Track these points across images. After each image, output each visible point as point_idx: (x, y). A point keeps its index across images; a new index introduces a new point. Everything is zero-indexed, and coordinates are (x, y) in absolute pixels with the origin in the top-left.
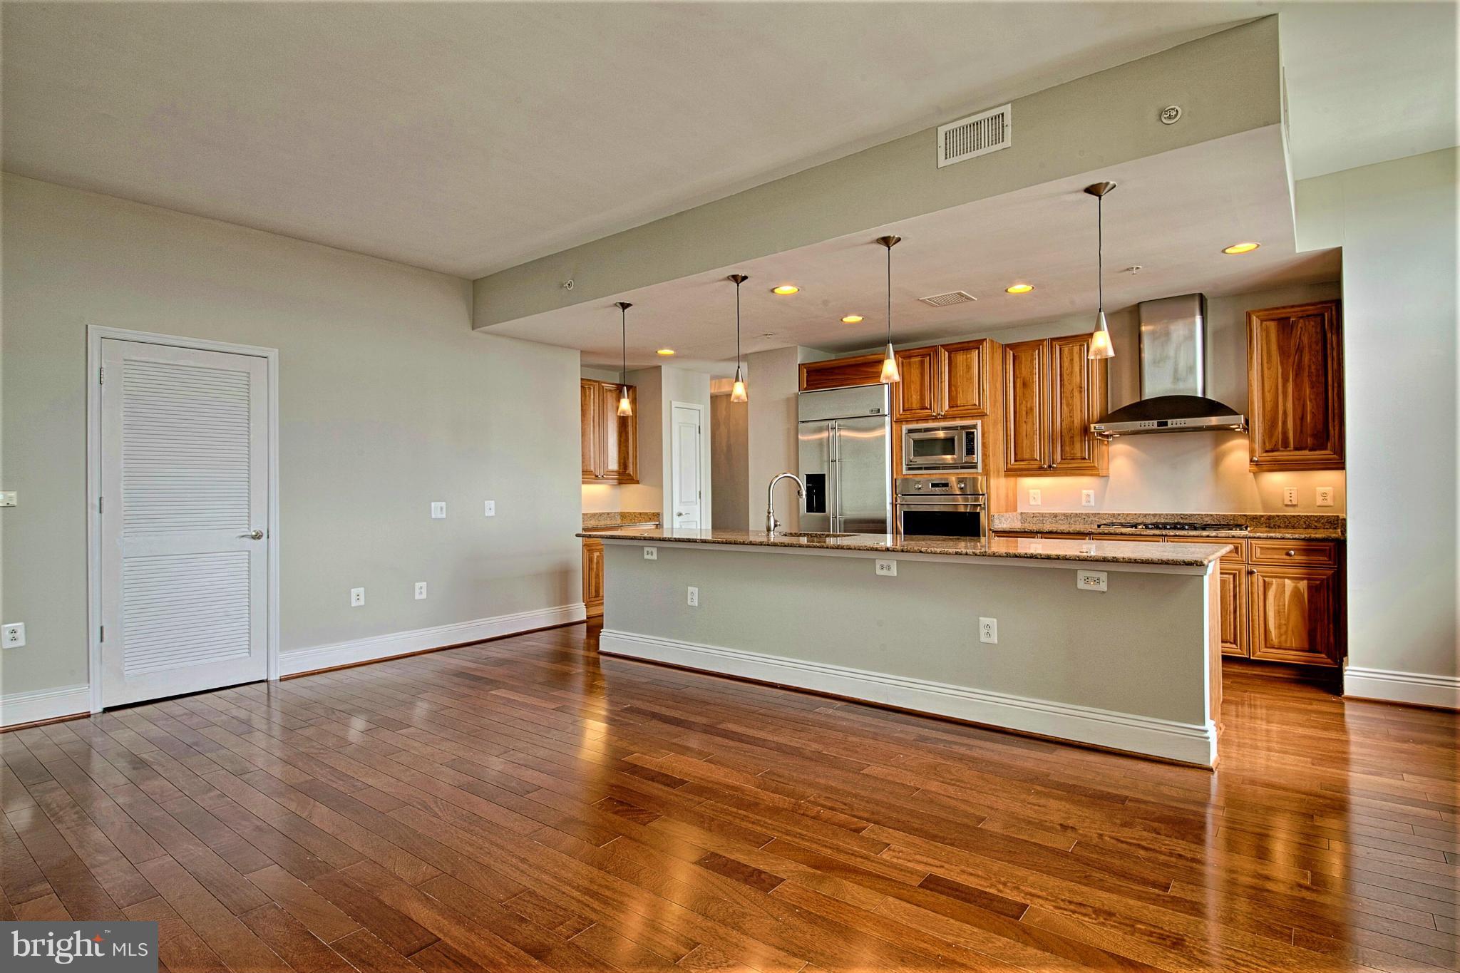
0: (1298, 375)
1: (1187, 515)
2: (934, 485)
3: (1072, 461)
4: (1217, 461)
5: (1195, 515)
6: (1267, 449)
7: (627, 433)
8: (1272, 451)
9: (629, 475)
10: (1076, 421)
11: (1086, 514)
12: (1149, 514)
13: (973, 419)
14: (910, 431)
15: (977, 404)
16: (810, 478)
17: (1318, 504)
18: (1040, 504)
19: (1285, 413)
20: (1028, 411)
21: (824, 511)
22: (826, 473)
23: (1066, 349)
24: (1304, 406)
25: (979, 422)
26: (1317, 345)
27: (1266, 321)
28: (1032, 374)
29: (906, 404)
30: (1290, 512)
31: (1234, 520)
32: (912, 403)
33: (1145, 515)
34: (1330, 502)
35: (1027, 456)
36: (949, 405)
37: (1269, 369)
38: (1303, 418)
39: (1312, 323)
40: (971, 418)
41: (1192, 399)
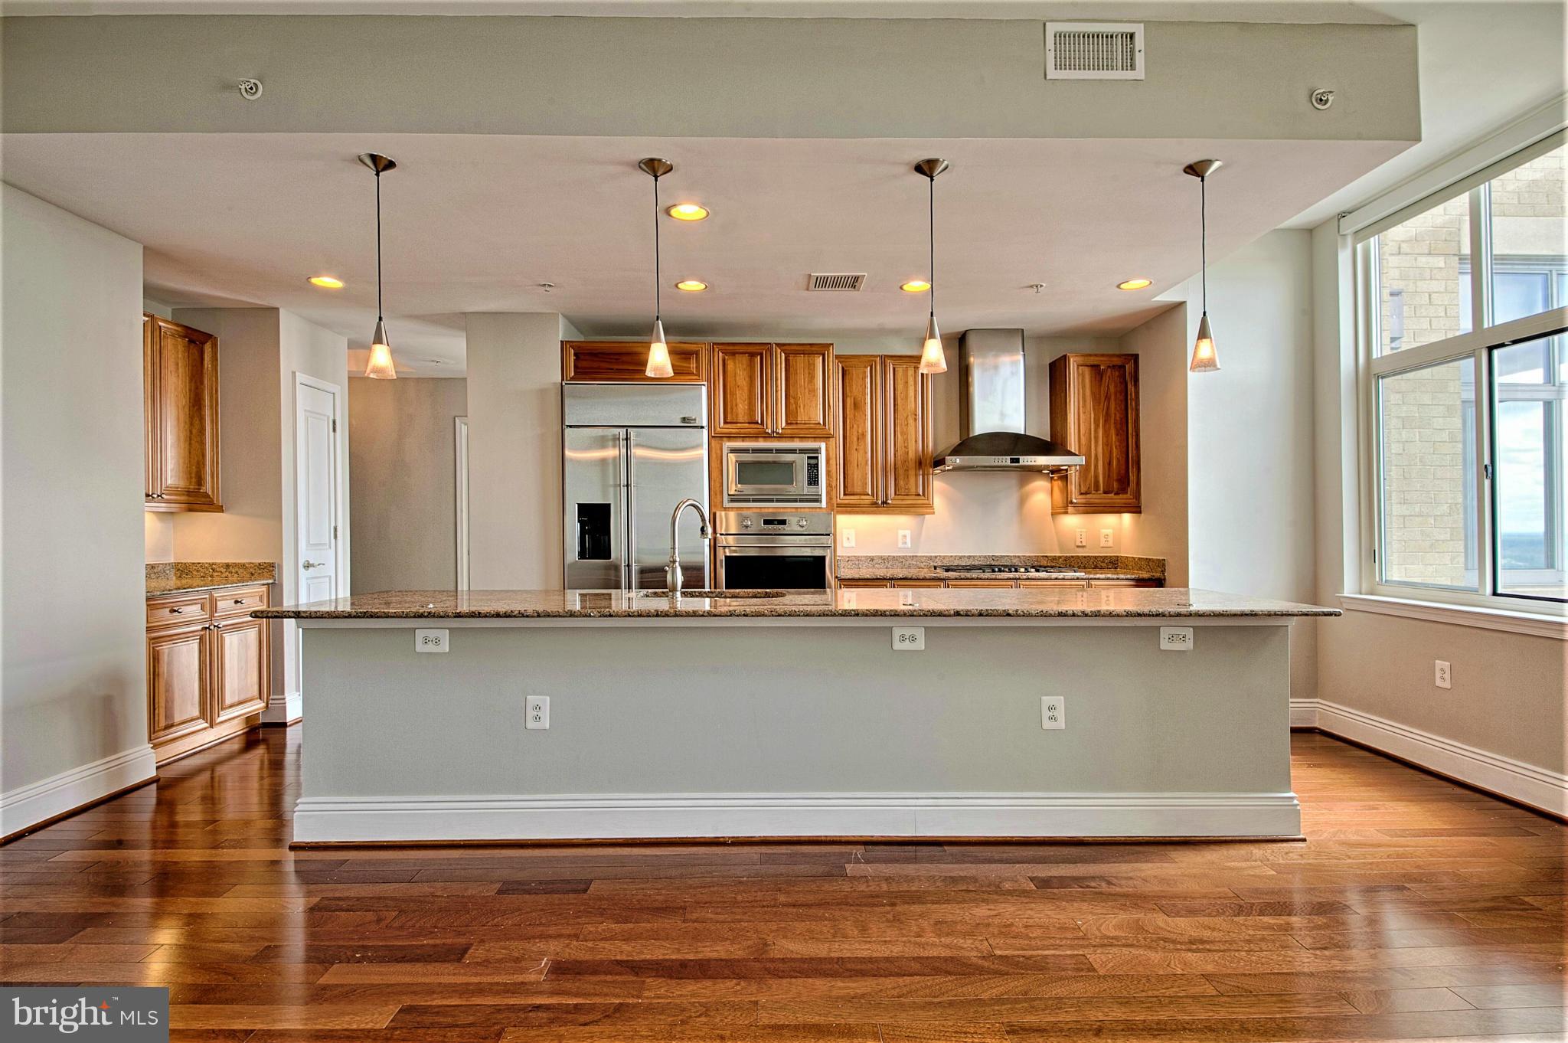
0: (1106, 421)
1: (998, 557)
2: (766, 522)
3: (906, 497)
4: (1022, 501)
5: (1005, 556)
6: (1082, 491)
7: (202, 419)
8: (1086, 493)
9: (206, 495)
10: (910, 452)
11: (903, 557)
12: (965, 556)
13: (815, 441)
14: (733, 451)
15: (822, 423)
16: (584, 509)
17: (1102, 545)
18: (854, 545)
19: (1096, 456)
20: (860, 437)
21: (609, 557)
22: (611, 501)
23: (900, 371)
24: (1111, 452)
25: (823, 446)
26: (1121, 395)
27: (1081, 366)
28: (864, 394)
29: (729, 416)
30: (1081, 553)
31: (1037, 561)
32: (737, 415)
33: (961, 557)
34: (1110, 544)
35: (858, 489)
36: (786, 421)
37: (1085, 413)
38: (1110, 463)
39: (1117, 373)
40: (813, 439)
41: (1016, 437)
